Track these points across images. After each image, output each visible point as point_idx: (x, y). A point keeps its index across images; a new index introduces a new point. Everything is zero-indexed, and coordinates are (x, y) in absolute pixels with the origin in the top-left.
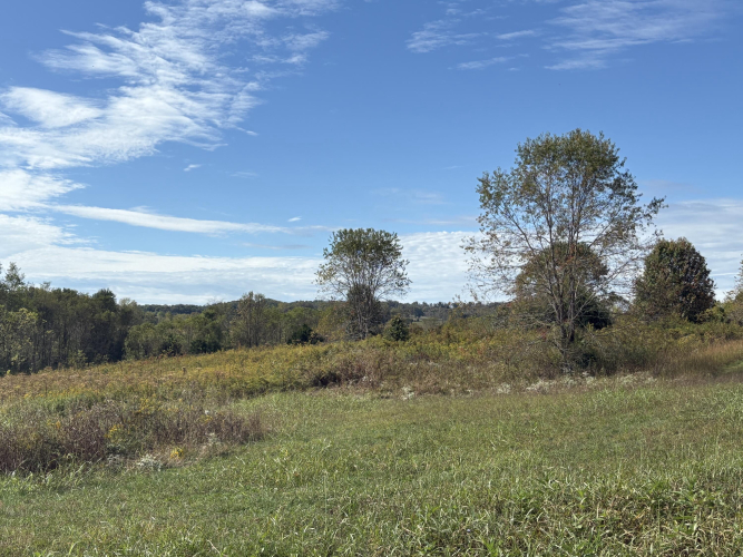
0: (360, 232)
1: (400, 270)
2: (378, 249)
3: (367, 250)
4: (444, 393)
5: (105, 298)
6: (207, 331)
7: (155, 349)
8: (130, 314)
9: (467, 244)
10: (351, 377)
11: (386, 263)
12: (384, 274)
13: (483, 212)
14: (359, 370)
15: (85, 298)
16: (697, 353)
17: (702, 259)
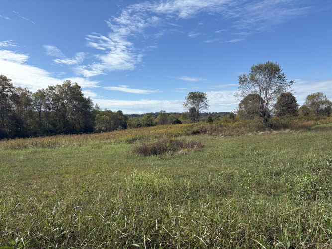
0: (195, 92)
1: (206, 103)
2: (200, 97)
3: (197, 97)
4: (232, 136)
5: (120, 112)
6: (148, 121)
7: (136, 126)
8: (126, 117)
9: (236, 95)
10: (203, 132)
11: (202, 101)
12: (201, 104)
13: (240, 85)
14: (205, 130)
15: (115, 113)
16: (300, 124)
17: (294, 98)
